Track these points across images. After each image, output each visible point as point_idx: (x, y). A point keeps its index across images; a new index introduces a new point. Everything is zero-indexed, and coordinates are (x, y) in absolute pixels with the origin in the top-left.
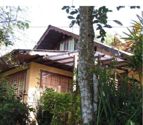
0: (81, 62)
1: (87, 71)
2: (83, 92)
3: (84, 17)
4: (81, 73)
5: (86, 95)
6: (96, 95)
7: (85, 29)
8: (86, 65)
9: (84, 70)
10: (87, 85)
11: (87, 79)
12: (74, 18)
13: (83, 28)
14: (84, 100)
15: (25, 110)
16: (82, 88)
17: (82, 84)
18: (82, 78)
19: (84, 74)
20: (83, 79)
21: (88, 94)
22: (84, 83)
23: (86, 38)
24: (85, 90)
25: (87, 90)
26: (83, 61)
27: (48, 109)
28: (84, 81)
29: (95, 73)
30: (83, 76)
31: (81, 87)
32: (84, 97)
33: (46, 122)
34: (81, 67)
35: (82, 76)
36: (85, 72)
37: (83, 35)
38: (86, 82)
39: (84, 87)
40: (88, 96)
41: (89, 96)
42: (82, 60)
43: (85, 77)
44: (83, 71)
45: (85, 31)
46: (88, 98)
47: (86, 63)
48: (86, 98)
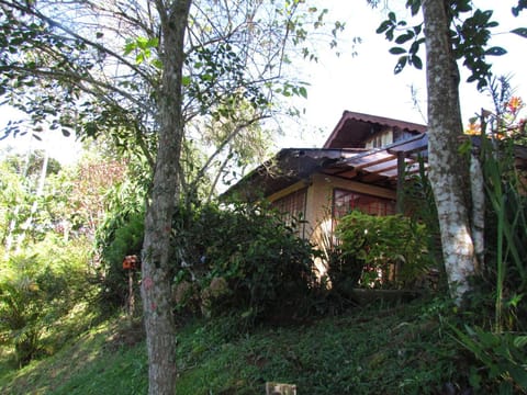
0: (436, 131)
1: (453, 152)
2: (444, 204)
3: (436, 25)
4: (436, 157)
5: (454, 209)
6: (479, 210)
7: (441, 53)
8: (450, 139)
9: (444, 149)
10: (453, 186)
11: (453, 171)
12: (404, 51)
13: (437, 50)
14: (448, 223)
15: (303, 254)
16: (440, 195)
17: (442, 185)
18: (439, 170)
19: (445, 159)
20: (443, 171)
21: (458, 207)
22: (447, 180)
23: (446, 72)
24: (448, 199)
25: (456, 198)
26: (440, 127)
27: (353, 251)
28: (445, 176)
29: (474, 154)
30: (443, 165)
31: (437, 191)
32: (448, 215)
33: (349, 278)
34: (435, 142)
35: (439, 165)
36: (446, 154)
37: (437, 67)
38: (451, 178)
39: (448, 191)
40: (459, 213)
41: (461, 211)
42: (437, 126)
43: (448, 167)
44: (443, 152)
45: (442, 57)
46: (460, 219)
47: (448, 132)
48: (454, 217)
